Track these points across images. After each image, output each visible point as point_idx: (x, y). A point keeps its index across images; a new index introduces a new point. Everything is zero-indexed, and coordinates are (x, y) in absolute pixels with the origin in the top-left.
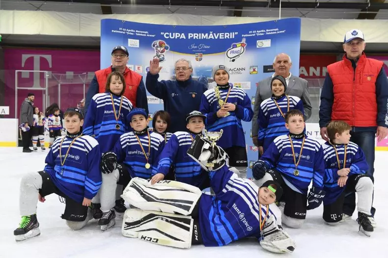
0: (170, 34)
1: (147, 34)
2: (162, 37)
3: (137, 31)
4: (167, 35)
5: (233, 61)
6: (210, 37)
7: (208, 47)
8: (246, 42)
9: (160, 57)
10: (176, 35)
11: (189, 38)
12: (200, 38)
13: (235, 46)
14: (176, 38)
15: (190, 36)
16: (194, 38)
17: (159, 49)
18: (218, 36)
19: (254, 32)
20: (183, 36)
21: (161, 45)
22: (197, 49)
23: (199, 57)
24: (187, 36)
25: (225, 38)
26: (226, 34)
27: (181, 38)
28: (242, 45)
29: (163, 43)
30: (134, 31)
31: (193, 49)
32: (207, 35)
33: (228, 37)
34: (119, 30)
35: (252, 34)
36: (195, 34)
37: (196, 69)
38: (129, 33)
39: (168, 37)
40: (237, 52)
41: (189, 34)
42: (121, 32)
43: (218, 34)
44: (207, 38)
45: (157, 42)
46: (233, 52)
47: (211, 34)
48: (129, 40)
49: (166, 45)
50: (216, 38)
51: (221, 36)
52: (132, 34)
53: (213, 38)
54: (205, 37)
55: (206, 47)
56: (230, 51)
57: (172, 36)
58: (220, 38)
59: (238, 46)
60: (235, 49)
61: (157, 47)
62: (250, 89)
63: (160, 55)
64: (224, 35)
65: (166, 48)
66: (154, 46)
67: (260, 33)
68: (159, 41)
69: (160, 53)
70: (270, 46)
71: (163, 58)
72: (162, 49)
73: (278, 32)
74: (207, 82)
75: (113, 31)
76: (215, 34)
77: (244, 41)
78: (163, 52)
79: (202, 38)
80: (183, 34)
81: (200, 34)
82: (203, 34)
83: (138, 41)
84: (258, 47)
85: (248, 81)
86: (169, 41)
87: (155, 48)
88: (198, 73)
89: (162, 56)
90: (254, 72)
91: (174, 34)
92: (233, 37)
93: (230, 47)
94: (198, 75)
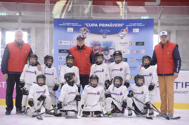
0: (90, 24)
1: (77, 25)
2: (85, 26)
3: (72, 24)
4: (88, 25)
5: (122, 38)
6: (110, 26)
7: (109, 31)
8: (128, 29)
9: (84, 37)
10: (93, 25)
11: (100, 26)
12: (105, 26)
13: (123, 31)
14: (93, 26)
15: (100, 25)
16: (102, 26)
17: (84, 32)
18: (114, 25)
19: (132, 24)
20: (96, 25)
21: (84, 30)
22: (104, 32)
23: (104, 36)
24: (98, 25)
25: (118, 26)
26: (118, 24)
27: (95, 26)
28: (126, 31)
29: (86, 29)
30: (71, 24)
31: (102, 32)
32: (109, 24)
33: (119, 26)
34: (63, 24)
35: (131, 25)
36: (102, 24)
37: (103, 43)
38: (68, 25)
39: (89, 26)
40: (123, 34)
41: (100, 24)
42: (64, 25)
43: (115, 24)
44: (109, 26)
45: (83, 29)
46: (122, 34)
47: (111, 24)
48: (68, 28)
49: (87, 30)
50: (114, 26)
51: (116, 25)
52: (69, 25)
53: (112, 26)
54: (108, 26)
55: (108, 31)
56: (120, 34)
57: (91, 25)
58: (116, 26)
59: (124, 31)
60: (122, 33)
61: (83, 31)
62: (129, 53)
63: (84, 35)
64: (117, 25)
65: (87, 32)
66: (81, 31)
67: (134, 25)
68: (84, 28)
69: (84, 34)
70: (138, 32)
71: (86, 37)
72: (85, 32)
73: (142, 25)
74: (109, 49)
75: (59, 24)
76: (113, 24)
77: (127, 28)
78: (86, 33)
79: (106, 26)
80: (96, 24)
81: (105, 24)
82: (107, 24)
83: (73, 28)
84: (133, 32)
85: (128, 49)
86: (89, 28)
87: (81, 32)
88: (104, 45)
89: (85, 36)
90: (132, 45)
91: (92, 24)
92: (122, 26)
93: (121, 31)
94: (104, 46)
